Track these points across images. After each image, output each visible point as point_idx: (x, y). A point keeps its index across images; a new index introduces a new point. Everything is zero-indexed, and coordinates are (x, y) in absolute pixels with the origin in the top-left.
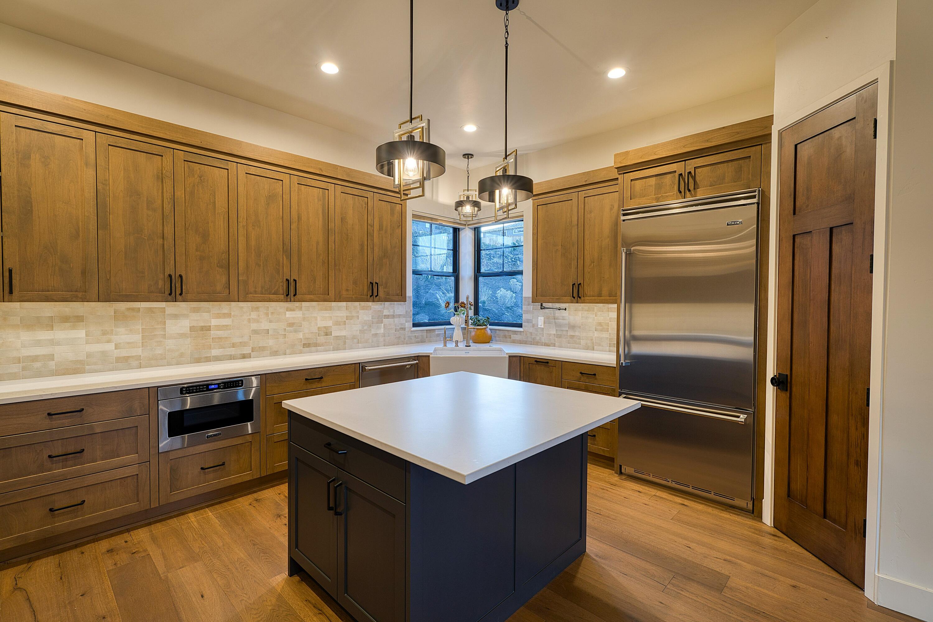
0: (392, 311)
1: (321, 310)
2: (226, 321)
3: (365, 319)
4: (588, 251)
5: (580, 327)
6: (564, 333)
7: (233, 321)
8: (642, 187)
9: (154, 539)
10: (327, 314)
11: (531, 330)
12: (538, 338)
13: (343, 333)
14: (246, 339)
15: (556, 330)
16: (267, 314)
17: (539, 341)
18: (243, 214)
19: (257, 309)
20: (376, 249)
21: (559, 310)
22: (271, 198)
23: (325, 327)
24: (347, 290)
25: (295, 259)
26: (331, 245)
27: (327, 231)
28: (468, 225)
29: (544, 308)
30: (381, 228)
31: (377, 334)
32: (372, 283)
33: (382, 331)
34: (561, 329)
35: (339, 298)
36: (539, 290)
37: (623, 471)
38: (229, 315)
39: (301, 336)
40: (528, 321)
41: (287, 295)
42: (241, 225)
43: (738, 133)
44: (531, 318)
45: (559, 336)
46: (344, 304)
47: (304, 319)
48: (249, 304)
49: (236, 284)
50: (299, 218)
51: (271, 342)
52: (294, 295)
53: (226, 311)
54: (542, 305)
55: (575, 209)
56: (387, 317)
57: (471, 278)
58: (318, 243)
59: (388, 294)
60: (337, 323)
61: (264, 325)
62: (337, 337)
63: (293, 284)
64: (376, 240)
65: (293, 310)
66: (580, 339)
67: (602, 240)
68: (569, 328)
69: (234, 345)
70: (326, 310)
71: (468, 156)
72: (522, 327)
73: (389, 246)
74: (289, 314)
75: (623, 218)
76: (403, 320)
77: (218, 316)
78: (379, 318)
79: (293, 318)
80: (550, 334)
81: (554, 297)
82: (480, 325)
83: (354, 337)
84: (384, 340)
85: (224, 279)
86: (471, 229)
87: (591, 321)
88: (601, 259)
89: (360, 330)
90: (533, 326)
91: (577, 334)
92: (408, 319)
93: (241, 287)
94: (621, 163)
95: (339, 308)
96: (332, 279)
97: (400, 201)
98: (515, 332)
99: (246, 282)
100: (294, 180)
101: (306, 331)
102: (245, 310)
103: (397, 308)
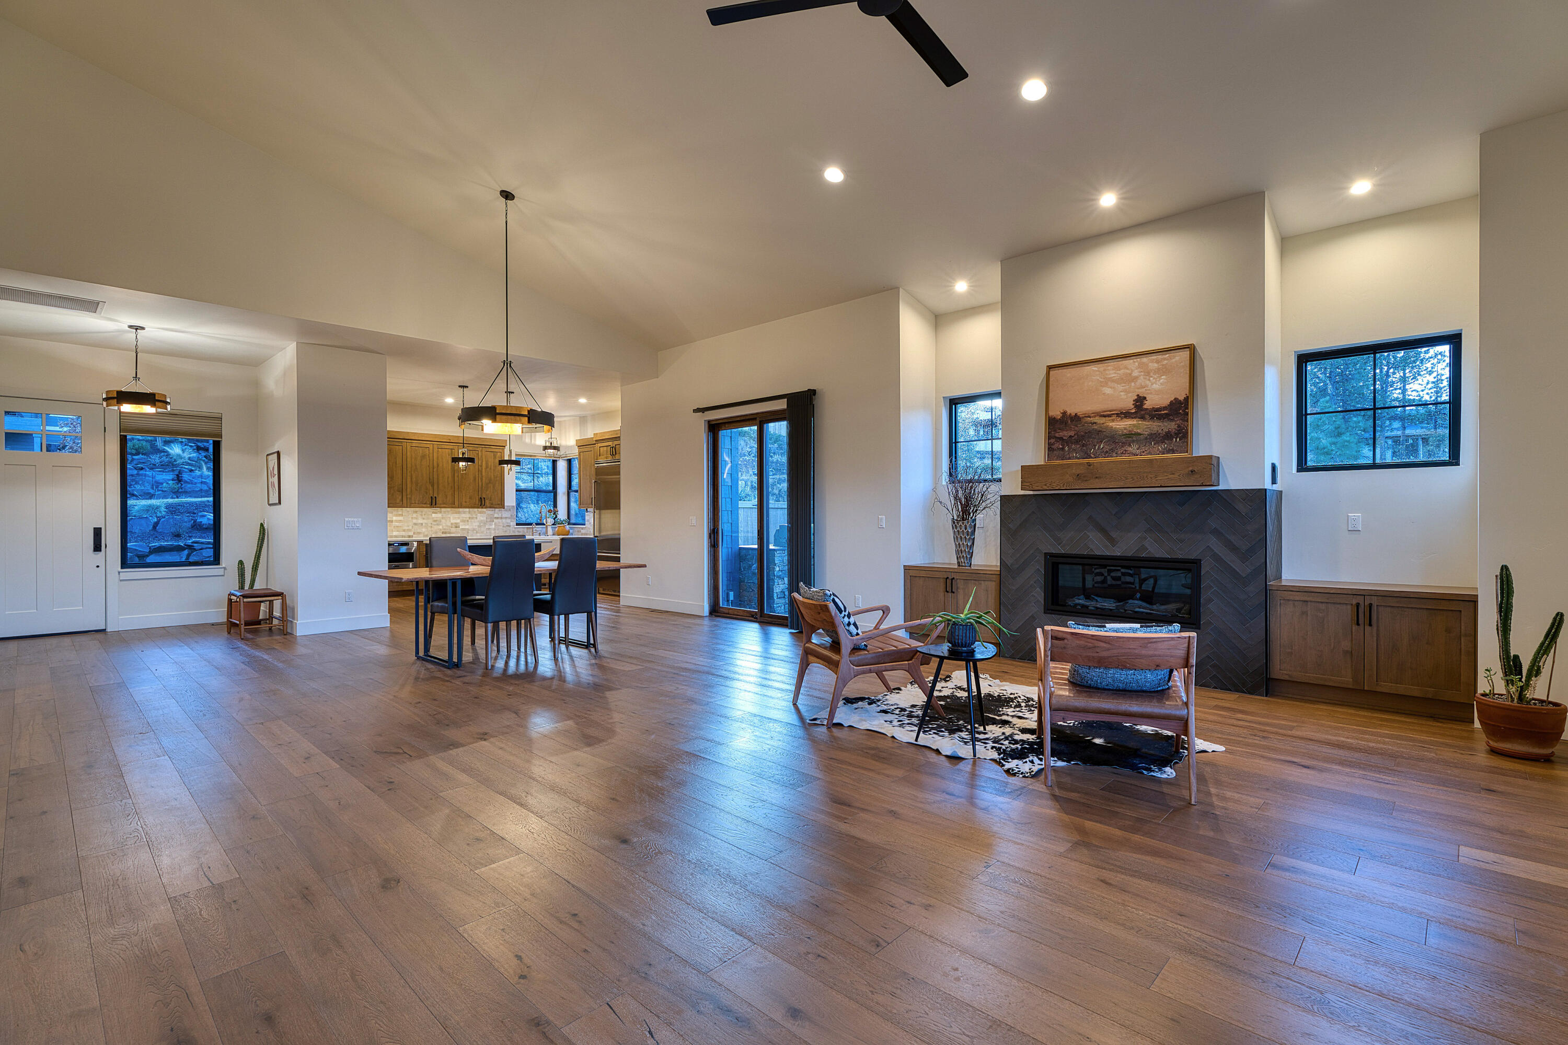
0: (498, 514)
1: (453, 513)
2: (401, 518)
3: (482, 518)
7: (404, 518)
10: (456, 516)
13: (467, 527)
14: (410, 528)
16: (422, 515)
18: (409, 465)
19: (416, 512)
20: (484, 479)
22: (423, 457)
23: (455, 523)
24: (466, 502)
25: (436, 487)
26: (456, 478)
27: (454, 471)
30: (487, 467)
31: (490, 528)
32: (481, 498)
33: (493, 526)
35: (461, 506)
38: (400, 515)
39: (441, 527)
41: (431, 505)
42: (408, 471)
46: (467, 510)
47: (443, 518)
48: (412, 509)
49: (406, 499)
50: (438, 465)
51: (424, 530)
52: (435, 505)
53: (400, 513)
56: (497, 518)
57: (564, 494)
58: (448, 477)
59: (492, 504)
60: (463, 521)
61: (420, 521)
62: (463, 529)
63: (434, 499)
64: (484, 474)
65: (434, 512)
69: (404, 531)
72: (585, 525)
73: (492, 477)
74: (434, 515)
75: (596, 465)
76: (509, 521)
77: (397, 515)
78: (490, 519)
79: (436, 517)
83: (474, 530)
85: (400, 498)
89: (478, 526)
92: (513, 520)
93: (408, 501)
95: (464, 513)
96: (456, 496)
97: (500, 450)
98: (582, 528)
99: (410, 499)
100: (436, 447)
101: (444, 525)
102: (410, 512)
103: (505, 514)
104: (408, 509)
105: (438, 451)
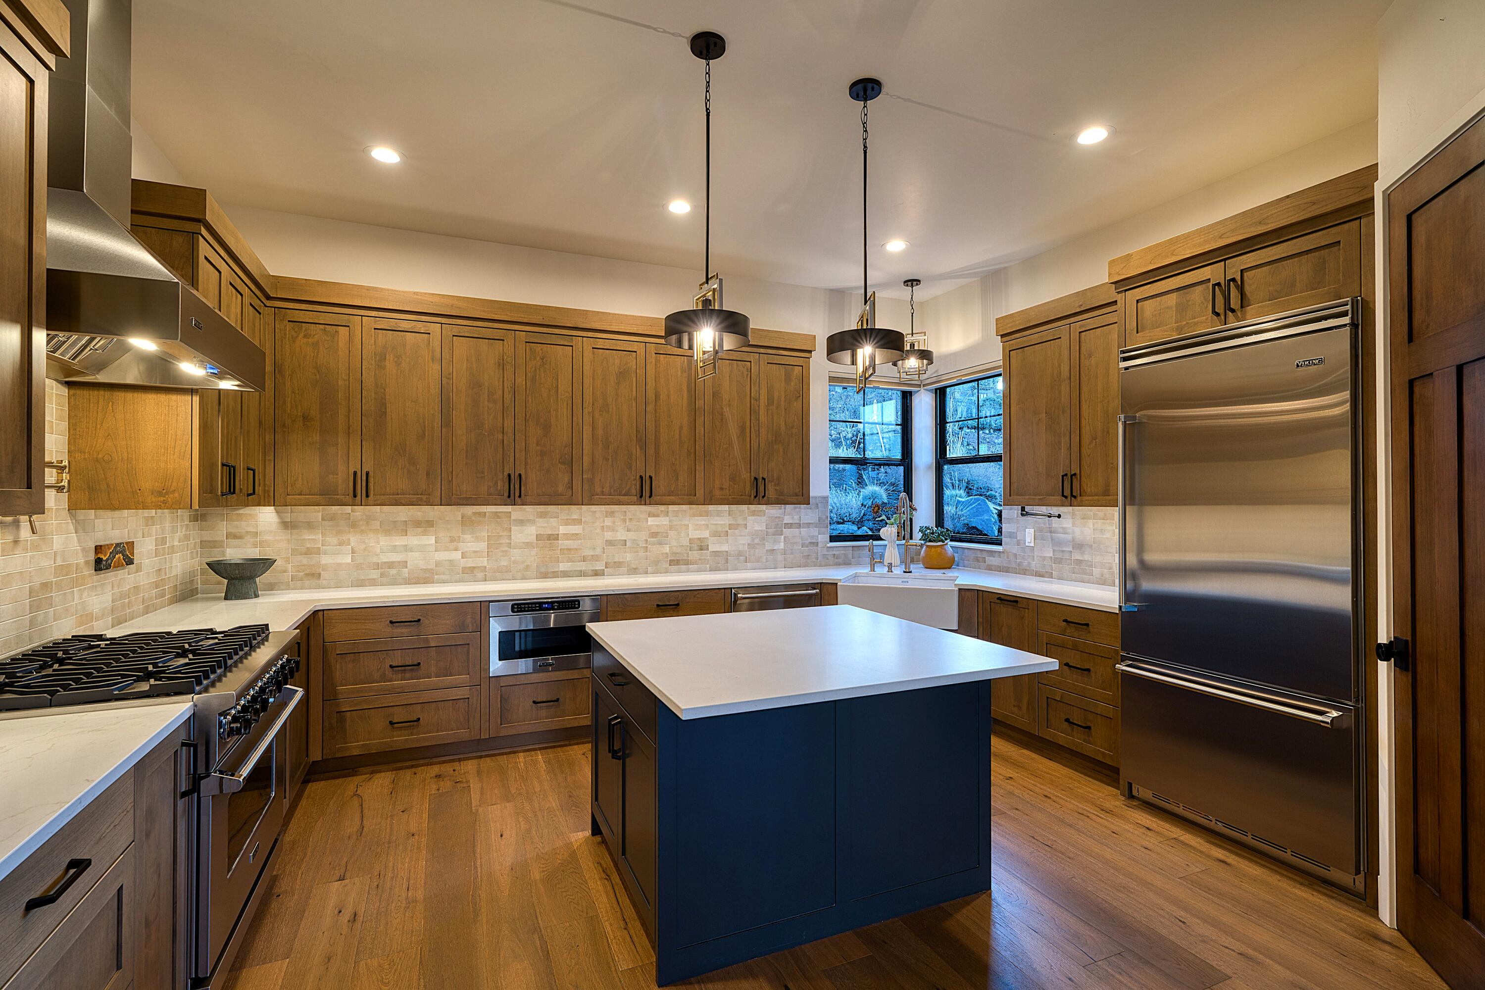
0: (796, 517)
1: (694, 515)
2: (576, 529)
3: (757, 528)
4: (1087, 420)
5: (1091, 546)
6: (1067, 556)
7: (584, 529)
8: (1155, 311)
9: (479, 773)
10: (702, 521)
11: (1015, 549)
12: (1025, 563)
13: (724, 548)
14: (598, 551)
15: (1054, 551)
16: (624, 521)
17: (1028, 568)
18: (588, 398)
19: (612, 514)
20: (763, 431)
21: (1050, 517)
22: (623, 374)
23: (699, 539)
24: (722, 489)
25: (651, 451)
26: (700, 429)
27: (694, 411)
28: (924, 386)
29: (1027, 514)
30: (770, 401)
31: (774, 550)
32: (756, 479)
33: (782, 546)
34: (1061, 549)
35: (710, 499)
36: (1014, 486)
37: (1135, 793)
38: (578, 522)
39: (666, 549)
40: (1012, 535)
41: (641, 497)
42: (586, 411)
43: (1314, 203)
44: (1015, 531)
45: (1058, 561)
46: (723, 507)
47: (671, 527)
48: (603, 508)
49: (580, 483)
51: (629, 557)
52: (650, 497)
53: (575, 517)
54: (1023, 509)
55: (1065, 353)
56: (789, 526)
57: (929, 468)
58: (681, 428)
59: (782, 494)
60: (716, 534)
61: (621, 535)
62: (716, 553)
63: (648, 482)
64: (763, 418)
65: (658, 516)
66: (1091, 566)
67: (1108, 402)
68: (1073, 548)
69: (584, 559)
70: (701, 516)
71: (912, 282)
72: (1001, 544)
73: (783, 427)
74: (651, 521)
75: (1123, 365)
76: (814, 531)
77: (567, 523)
78: (778, 529)
79: (657, 526)
80: (1045, 557)
81: (1036, 496)
82: (934, 541)
83: (739, 554)
84: (785, 560)
85: (566, 478)
86: (930, 391)
87: (1108, 536)
88: (1108, 432)
89: (749, 544)
90: (1018, 543)
91: (1086, 557)
92: (823, 529)
93: (586, 487)
94: (1119, 275)
95: (719, 514)
96: (699, 475)
97: (800, 362)
98: (991, 553)
99: (591, 481)
100: (652, 349)
101: (674, 543)
102: (598, 515)
103: (805, 514)
104: (593, 508)
105: (657, 361)
